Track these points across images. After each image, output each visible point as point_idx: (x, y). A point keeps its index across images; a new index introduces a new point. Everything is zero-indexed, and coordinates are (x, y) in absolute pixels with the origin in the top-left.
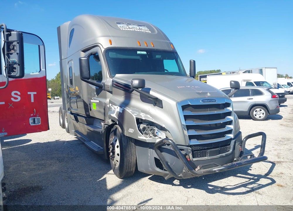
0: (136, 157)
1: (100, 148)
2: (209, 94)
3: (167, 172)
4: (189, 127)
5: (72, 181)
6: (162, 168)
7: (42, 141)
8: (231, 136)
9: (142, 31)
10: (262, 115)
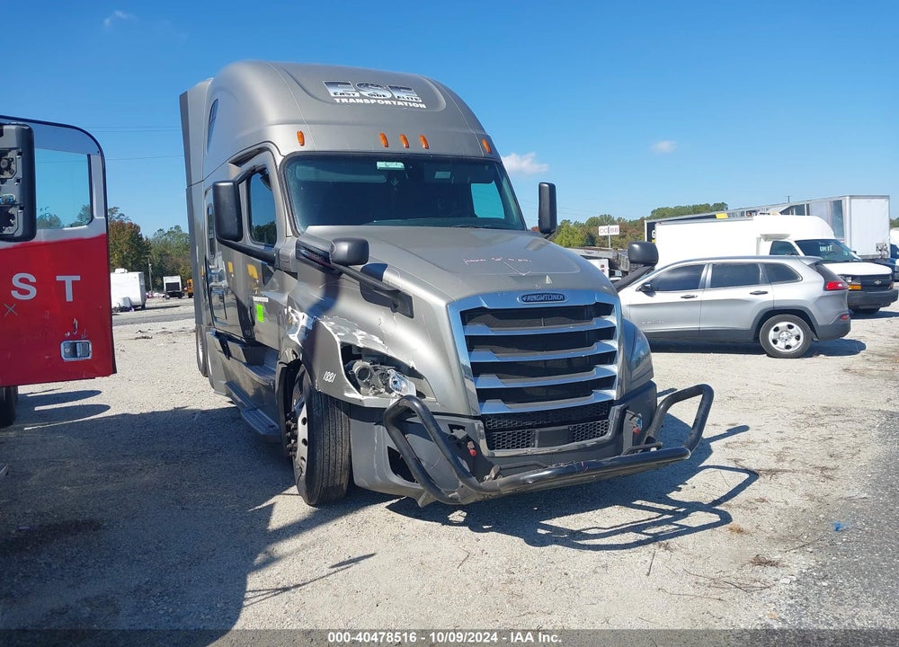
0: (350, 449)
1: (273, 426)
2: (548, 280)
3: (418, 486)
4: (478, 369)
5: (183, 508)
6: (408, 476)
7: (136, 411)
8: (613, 394)
9: (399, 103)
10: (793, 342)
